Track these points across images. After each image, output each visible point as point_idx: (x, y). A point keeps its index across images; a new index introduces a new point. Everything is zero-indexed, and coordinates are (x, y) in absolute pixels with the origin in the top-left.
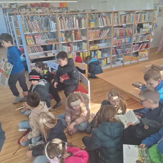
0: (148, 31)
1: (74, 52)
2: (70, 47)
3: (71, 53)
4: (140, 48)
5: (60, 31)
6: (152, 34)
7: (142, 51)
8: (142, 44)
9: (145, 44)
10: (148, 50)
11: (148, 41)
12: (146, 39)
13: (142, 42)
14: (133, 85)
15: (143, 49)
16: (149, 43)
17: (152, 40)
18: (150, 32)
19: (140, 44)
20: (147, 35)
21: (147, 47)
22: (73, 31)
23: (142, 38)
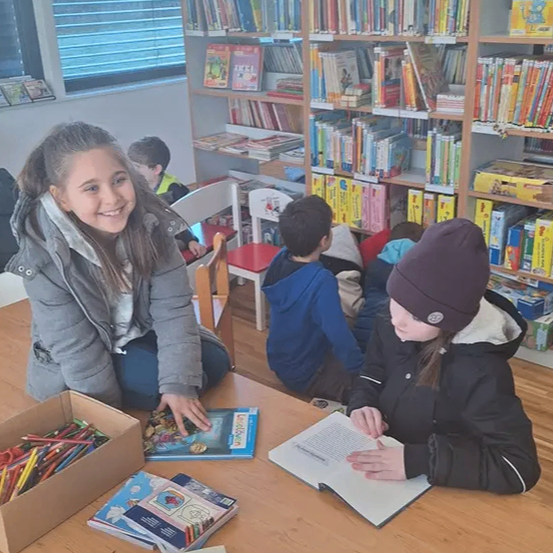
1: (372, 174)
2: (349, 140)
3: (356, 176)
5: (313, 37)
22: (377, 50)
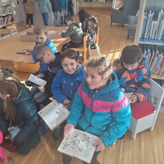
0: (8, 2)
4: (6, 22)
6: (13, 5)
7: (9, 25)
8: (6, 18)
9: (10, 17)
10: (15, 23)
11: (12, 13)
12: (9, 12)
13: (6, 15)
14: (17, 53)
15: (10, 23)
16: (13, 16)
17: (15, 12)
18: (10, 4)
19: (4, 17)
20: (8, 7)
21: (12, 20)
23: (4, 11)
